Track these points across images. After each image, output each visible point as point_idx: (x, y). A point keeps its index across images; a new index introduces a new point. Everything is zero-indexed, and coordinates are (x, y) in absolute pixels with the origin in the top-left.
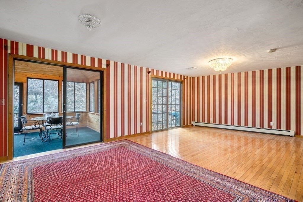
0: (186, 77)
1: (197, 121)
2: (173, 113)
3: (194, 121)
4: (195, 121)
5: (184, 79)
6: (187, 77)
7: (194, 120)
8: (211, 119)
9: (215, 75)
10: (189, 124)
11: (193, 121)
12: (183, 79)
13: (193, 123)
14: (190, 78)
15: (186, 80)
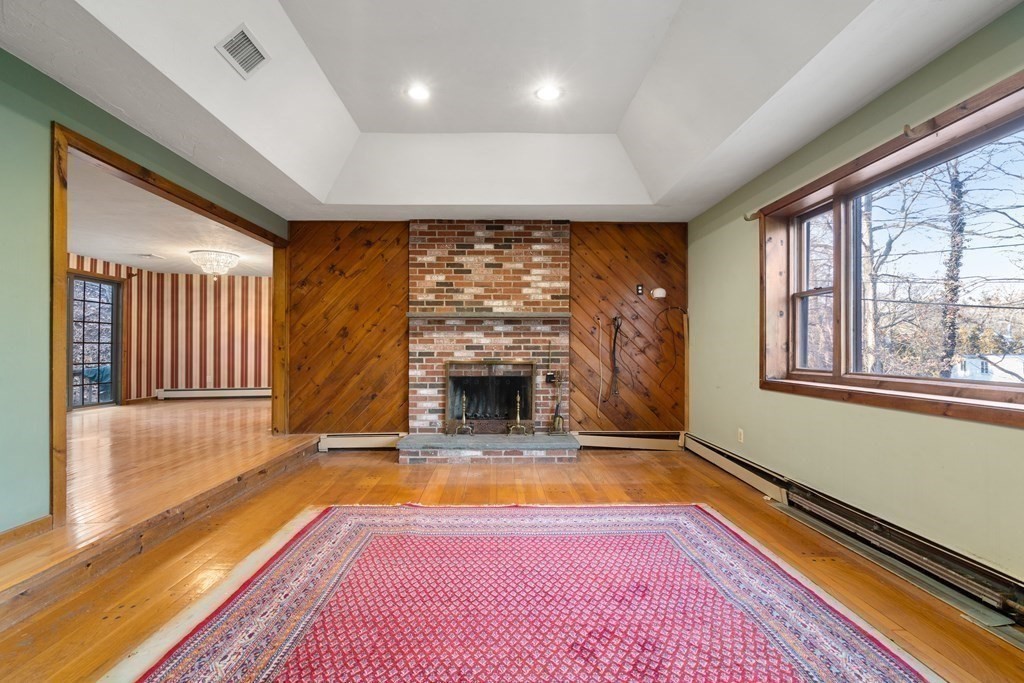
0: (134, 272)
1: (169, 388)
2: (88, 371)
3: (162, 387)
4: (165, 388)
5: (130, 275)
6: (140, 272)
7: (160, 385)
8: (210, 378)
10: (144, 395)
11: (157, 388)
12: (124, 275)
13: (160, 393)
14: (150, 274)
15: (134, 280)
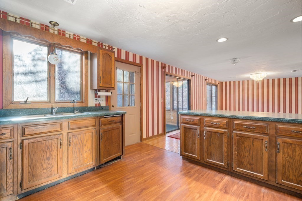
9: (239, 81)
